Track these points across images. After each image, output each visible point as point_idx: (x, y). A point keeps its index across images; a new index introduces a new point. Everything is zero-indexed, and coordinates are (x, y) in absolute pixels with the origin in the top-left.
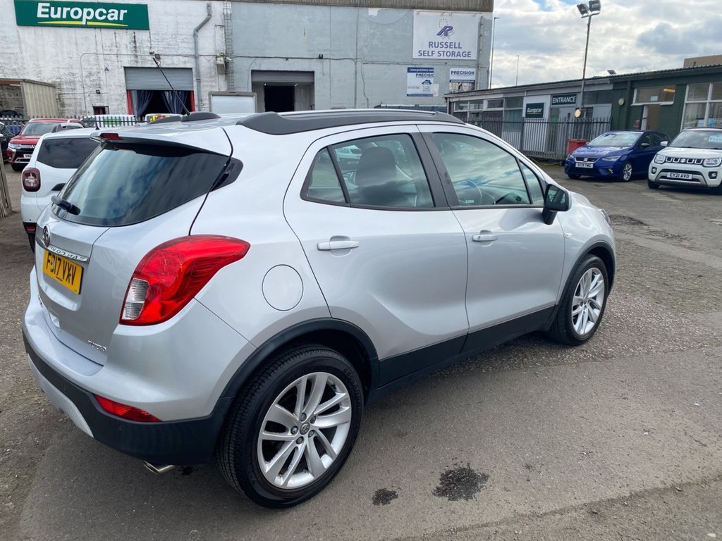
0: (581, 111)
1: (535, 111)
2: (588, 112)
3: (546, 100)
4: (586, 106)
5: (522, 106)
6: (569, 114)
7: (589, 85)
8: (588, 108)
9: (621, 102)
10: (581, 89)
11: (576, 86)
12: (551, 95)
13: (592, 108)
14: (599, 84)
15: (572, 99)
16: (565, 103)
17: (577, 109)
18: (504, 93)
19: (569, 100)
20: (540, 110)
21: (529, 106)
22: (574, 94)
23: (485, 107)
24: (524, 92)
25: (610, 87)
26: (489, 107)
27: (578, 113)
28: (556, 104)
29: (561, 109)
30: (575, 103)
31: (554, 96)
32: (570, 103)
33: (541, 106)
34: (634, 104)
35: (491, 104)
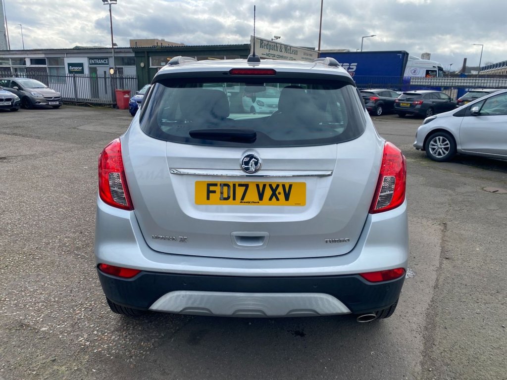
0: (114, 70)
1: (76, 69)
2: (119, 71)
3: (84, 61)
4: (117, 67)
5: (64, 64)
6: (105, 72)
7: (117, 52)
8: (118, 68)
9: (142, 65)
10: (113, 55)
11: (107, 52)
12: (88, 57)
13: (122, 68)
14: (125, 52)
15: (105, 61)
16: (100, 64)
17: (110, 68)
18: (45, 54)
19: (103, 62)
20: (80, 68)
21: (69, 65)
22: (107, 58)
23: (28, 64)
24: (64, 53)
25: (133, 55)
26: (31, 64)
27: (112, 71)
28: (93, 64)
29: (97, 68)
30: (108, 64)
31: (90, 58)
32: (104, 64)
33: (81, 65)
34: (151, 67)
35: (33, 61)
